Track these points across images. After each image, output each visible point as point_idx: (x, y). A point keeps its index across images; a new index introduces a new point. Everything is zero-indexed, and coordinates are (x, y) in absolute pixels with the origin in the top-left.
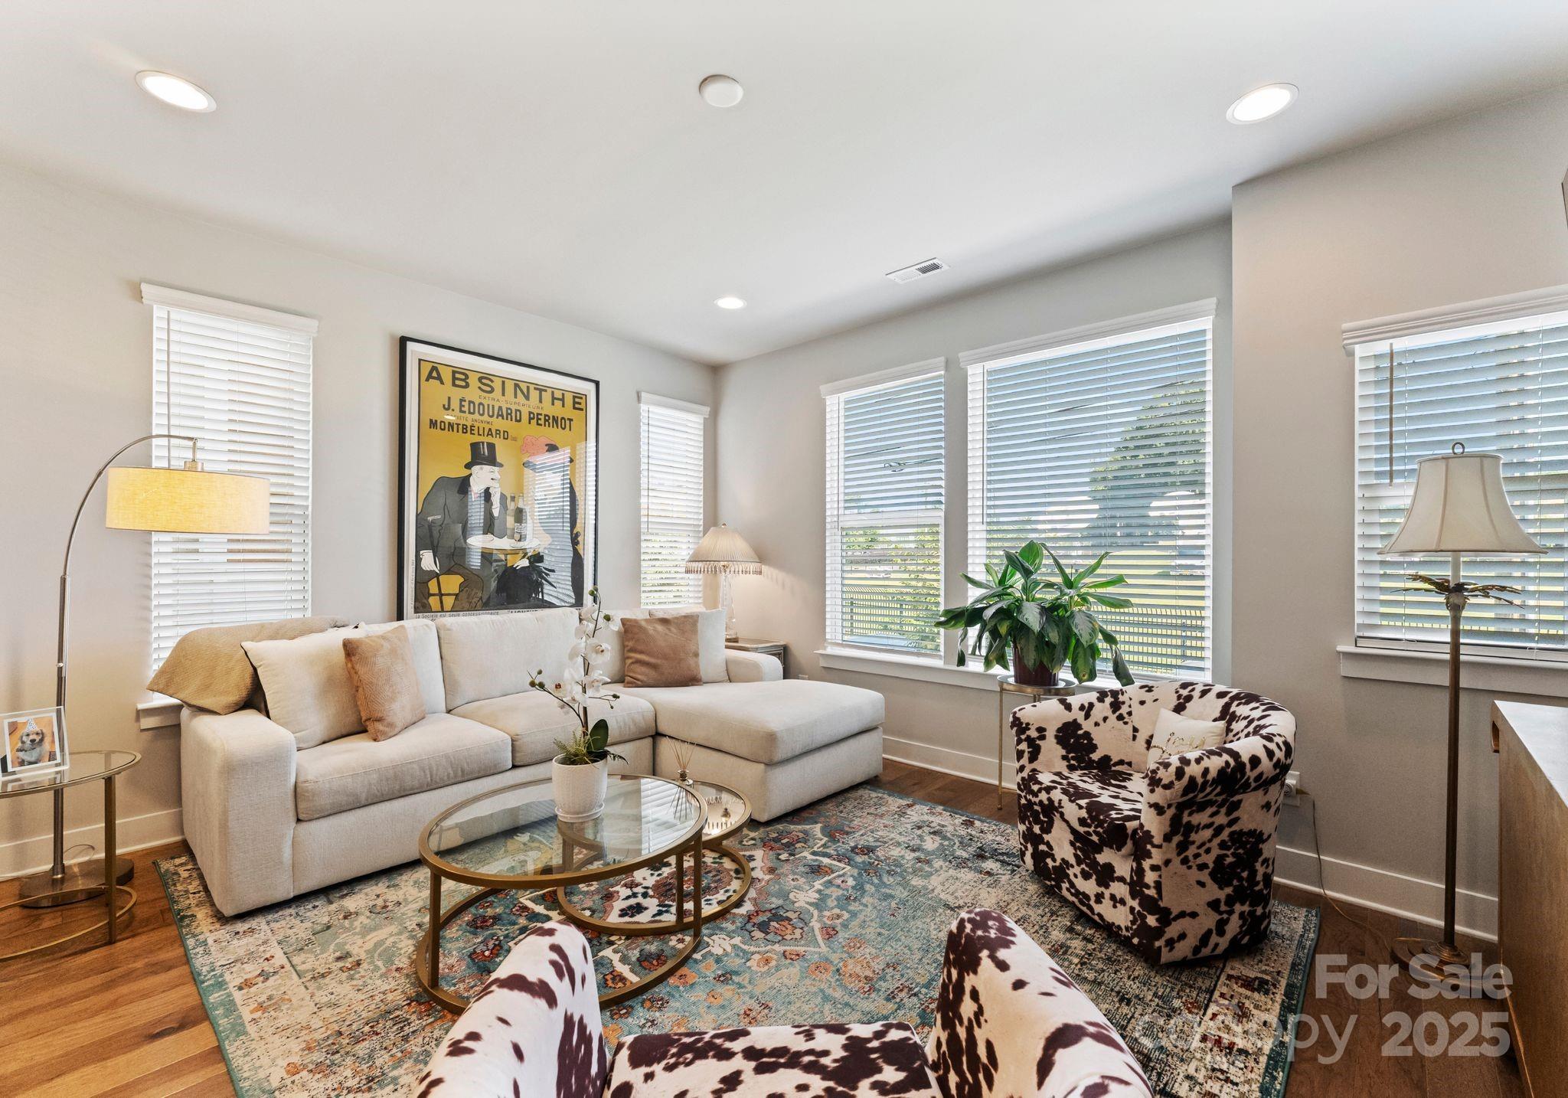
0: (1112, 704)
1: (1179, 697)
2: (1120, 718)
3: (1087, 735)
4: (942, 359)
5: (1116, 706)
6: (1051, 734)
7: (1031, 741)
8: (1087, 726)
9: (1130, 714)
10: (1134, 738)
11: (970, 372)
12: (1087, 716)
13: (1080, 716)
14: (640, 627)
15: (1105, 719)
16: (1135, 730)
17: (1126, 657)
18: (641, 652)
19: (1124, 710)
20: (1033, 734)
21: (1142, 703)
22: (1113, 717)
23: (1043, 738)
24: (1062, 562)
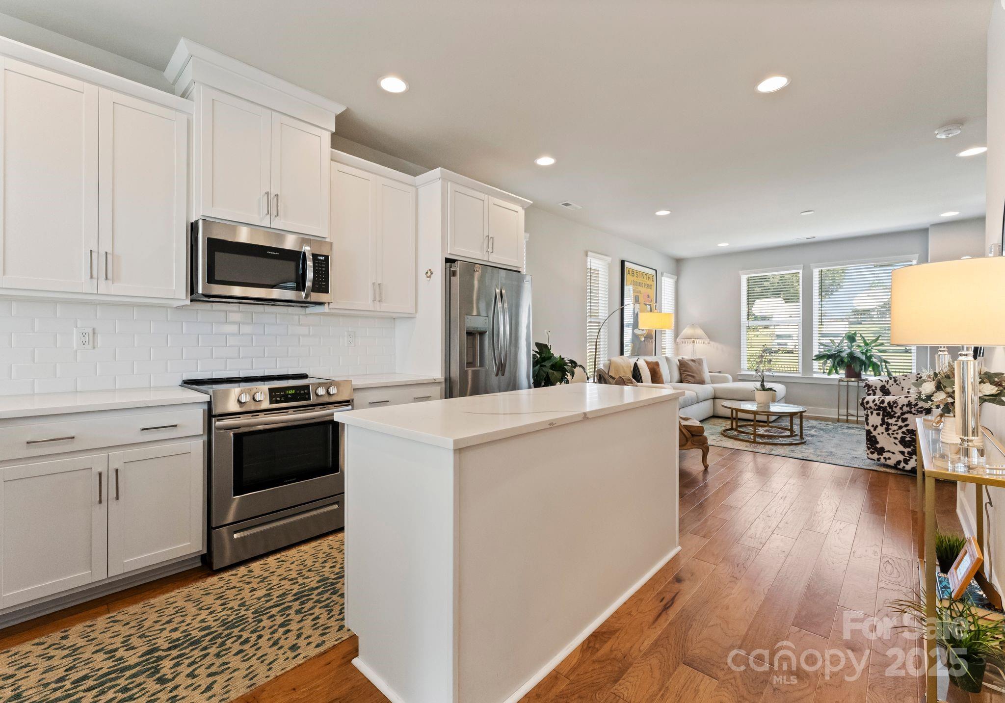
0: (894, 380)
1: (917, 377)
2: (897, 384)
3: (888, 389)
4: (803, 265)
5: (895, 381)
6: (878, 388)
7: (873, 390)
8: (888, 387)
9: (900, 383)
10: (902, 390)
11: (814, 271)
12: (887, 384)
13: (885, 384)
14: (686, 363)
15: (893, 385)
16: (902, 388)
17: (891, 370)
18: (688, 372)
19: (898, 382)
20: (874, 388)
21: (904, 380)
22: (895, 384)
23: (876, 389)
24: (866, 338)
